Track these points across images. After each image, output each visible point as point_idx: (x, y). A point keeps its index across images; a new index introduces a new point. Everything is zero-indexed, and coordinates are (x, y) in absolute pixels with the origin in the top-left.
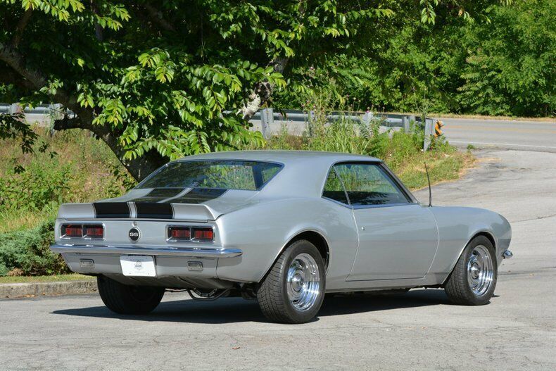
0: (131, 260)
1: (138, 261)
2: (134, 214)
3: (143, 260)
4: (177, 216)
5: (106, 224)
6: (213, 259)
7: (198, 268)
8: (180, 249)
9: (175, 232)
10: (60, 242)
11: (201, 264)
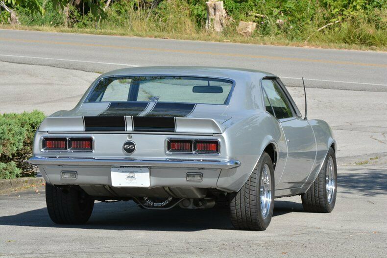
0: (123, 172)
1: (131, 172)
2: (129, 128)
3: (137, 172)
4: (179, 129)
5: (96, 136)
6: (216, 169)
7: (198, 178)
8: (173, 160)
9: (174, 145)
10: (39, 155)
11: (201, 175)
